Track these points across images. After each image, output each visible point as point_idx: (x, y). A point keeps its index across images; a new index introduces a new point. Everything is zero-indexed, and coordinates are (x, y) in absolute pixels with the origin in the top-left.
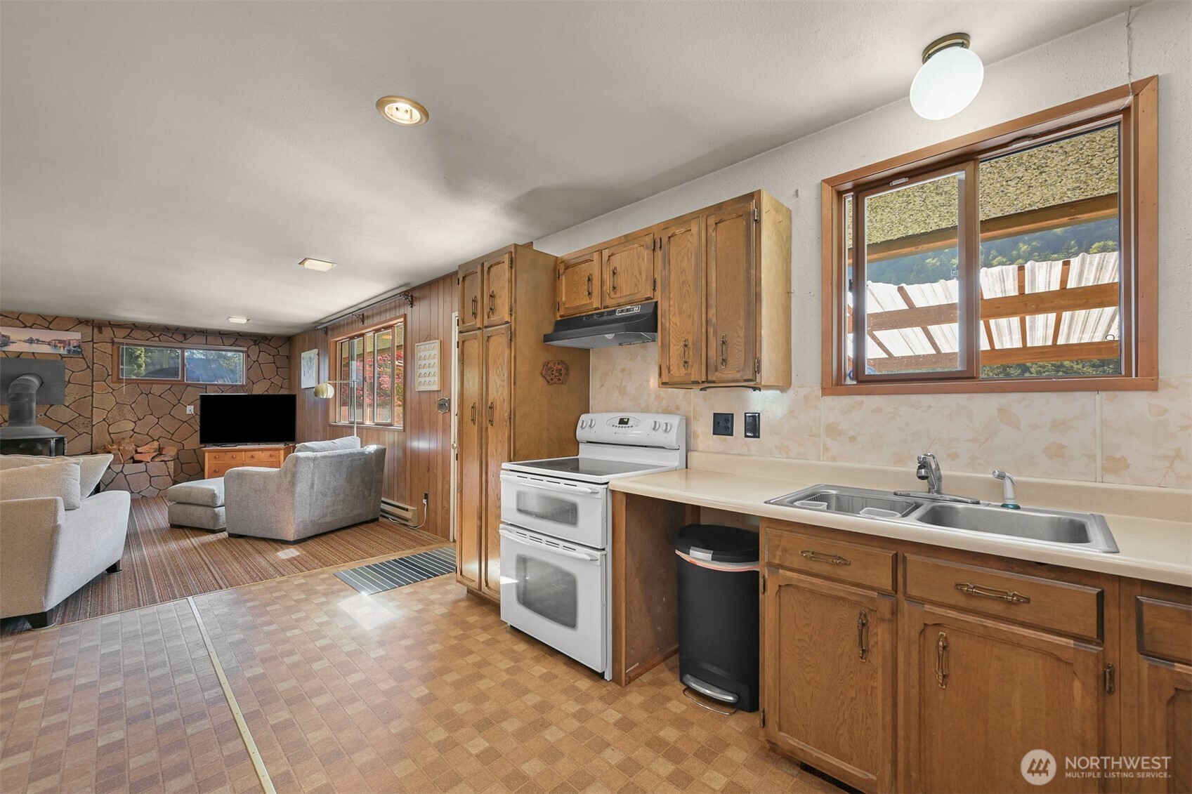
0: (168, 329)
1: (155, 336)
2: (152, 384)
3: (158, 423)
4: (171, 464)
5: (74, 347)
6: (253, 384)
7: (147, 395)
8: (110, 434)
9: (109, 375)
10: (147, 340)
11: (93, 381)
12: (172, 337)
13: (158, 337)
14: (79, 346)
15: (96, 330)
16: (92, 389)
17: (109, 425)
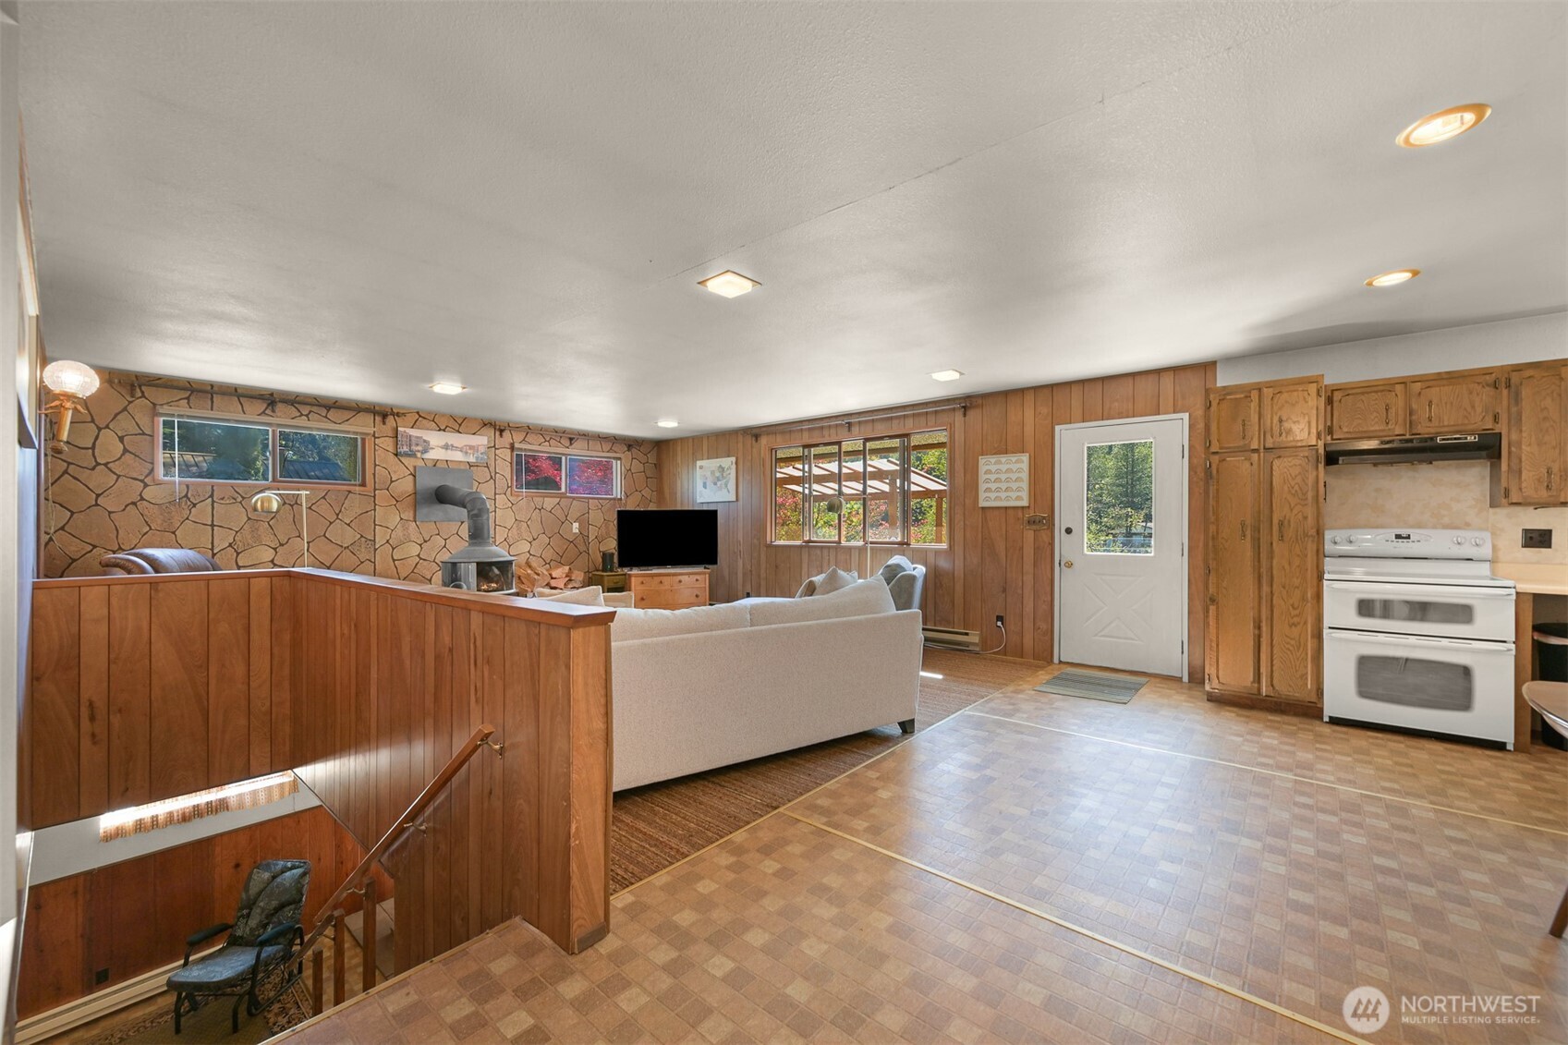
0: (556, 432)
1: (545, 441)
2: (544, 497)
6: (628, 496)
7: (540, 510)
9: (508, 487)
10: (540, 445)
11: (495, 494)
12: (559, 441)
13: (548, 442)
14: (484, 453)
15: (498, 433)
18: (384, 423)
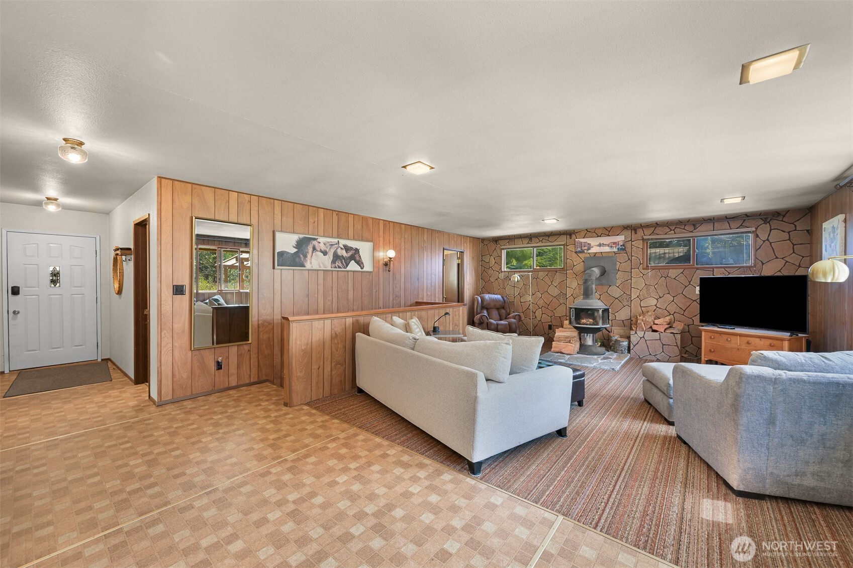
0: (681, 222)
1: (671, 230)
2: (669, 269)
3: (673, 301)
4: (679, 336)
5: (621, 246)
6: (763, 264)
7: (665, 278)
8: (641, 307)
9: (641, 264)
10: (666, 234)
11: (631, 269)
12: (684, 229)
13: (674, 230)
14: (623, 245)
15: (633, 232)
16: (631, 275)
17: (641, 301)
18: (571, 239)
